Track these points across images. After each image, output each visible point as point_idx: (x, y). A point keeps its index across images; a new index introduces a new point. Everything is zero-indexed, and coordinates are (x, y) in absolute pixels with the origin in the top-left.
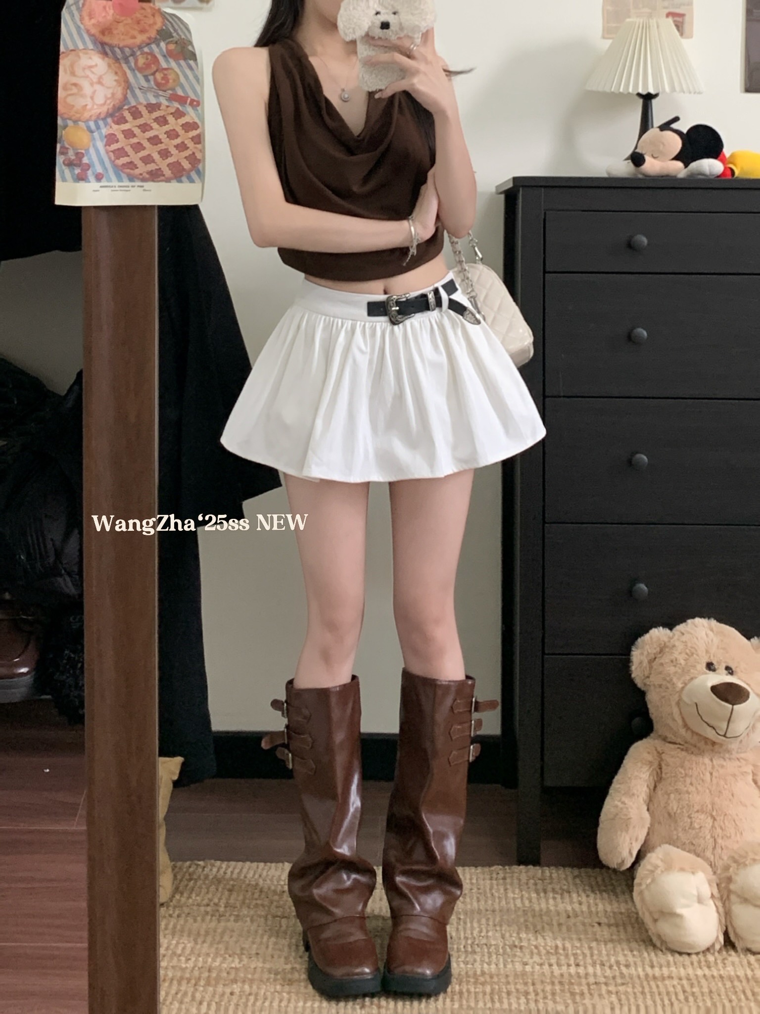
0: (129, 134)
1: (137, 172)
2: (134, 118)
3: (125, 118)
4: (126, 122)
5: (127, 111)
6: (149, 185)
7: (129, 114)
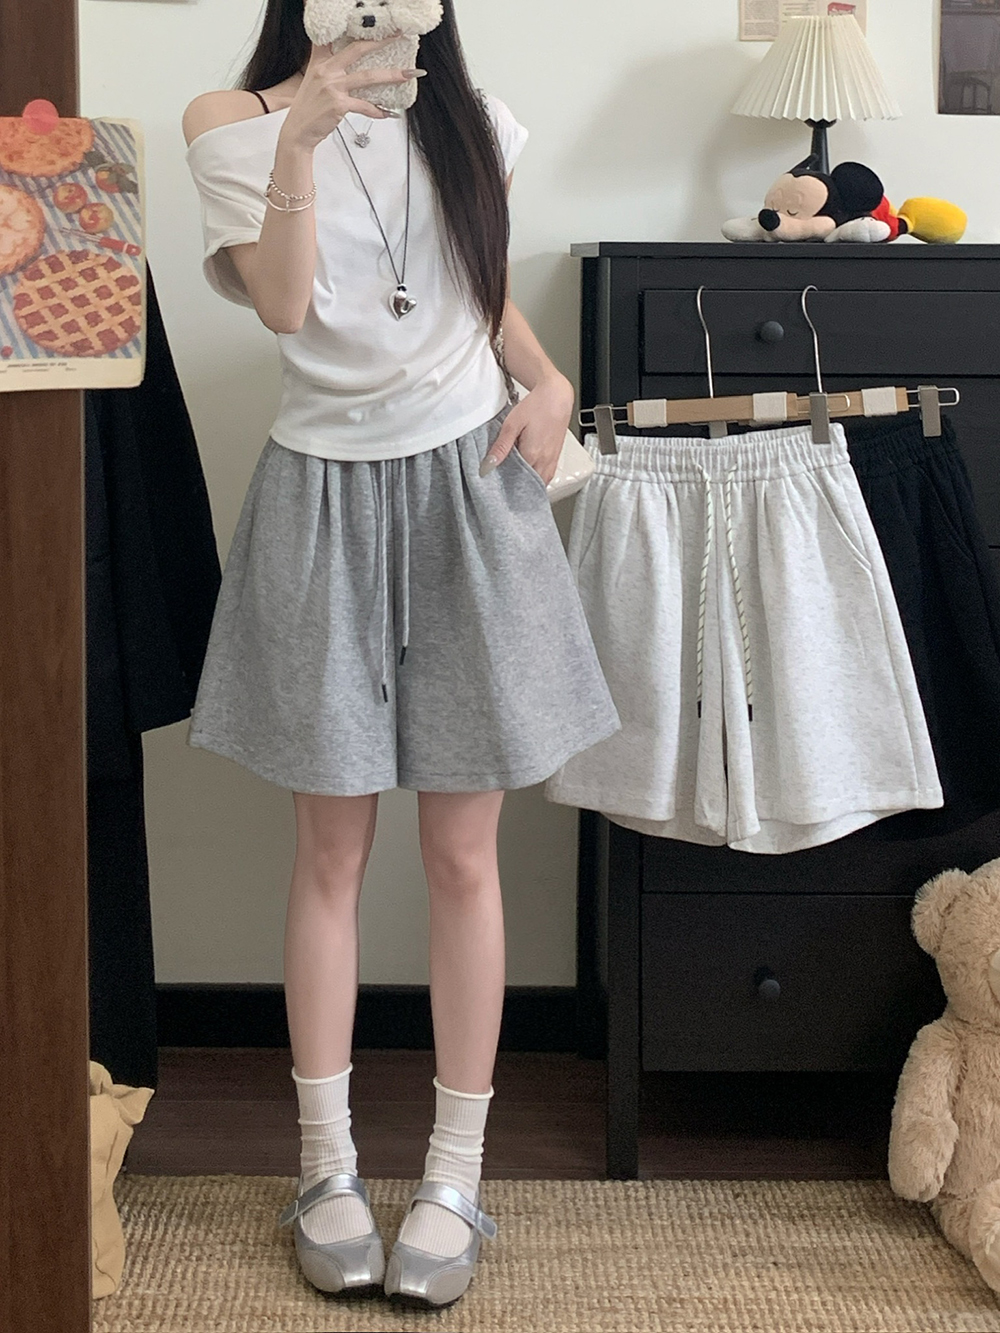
0: (45, 293)
1: (57, 343)
2: (54, 272)
3: (39, 271)
4: (42, 276)
5: (44, 262)
6: (73, 362)
7: (47, 266)
